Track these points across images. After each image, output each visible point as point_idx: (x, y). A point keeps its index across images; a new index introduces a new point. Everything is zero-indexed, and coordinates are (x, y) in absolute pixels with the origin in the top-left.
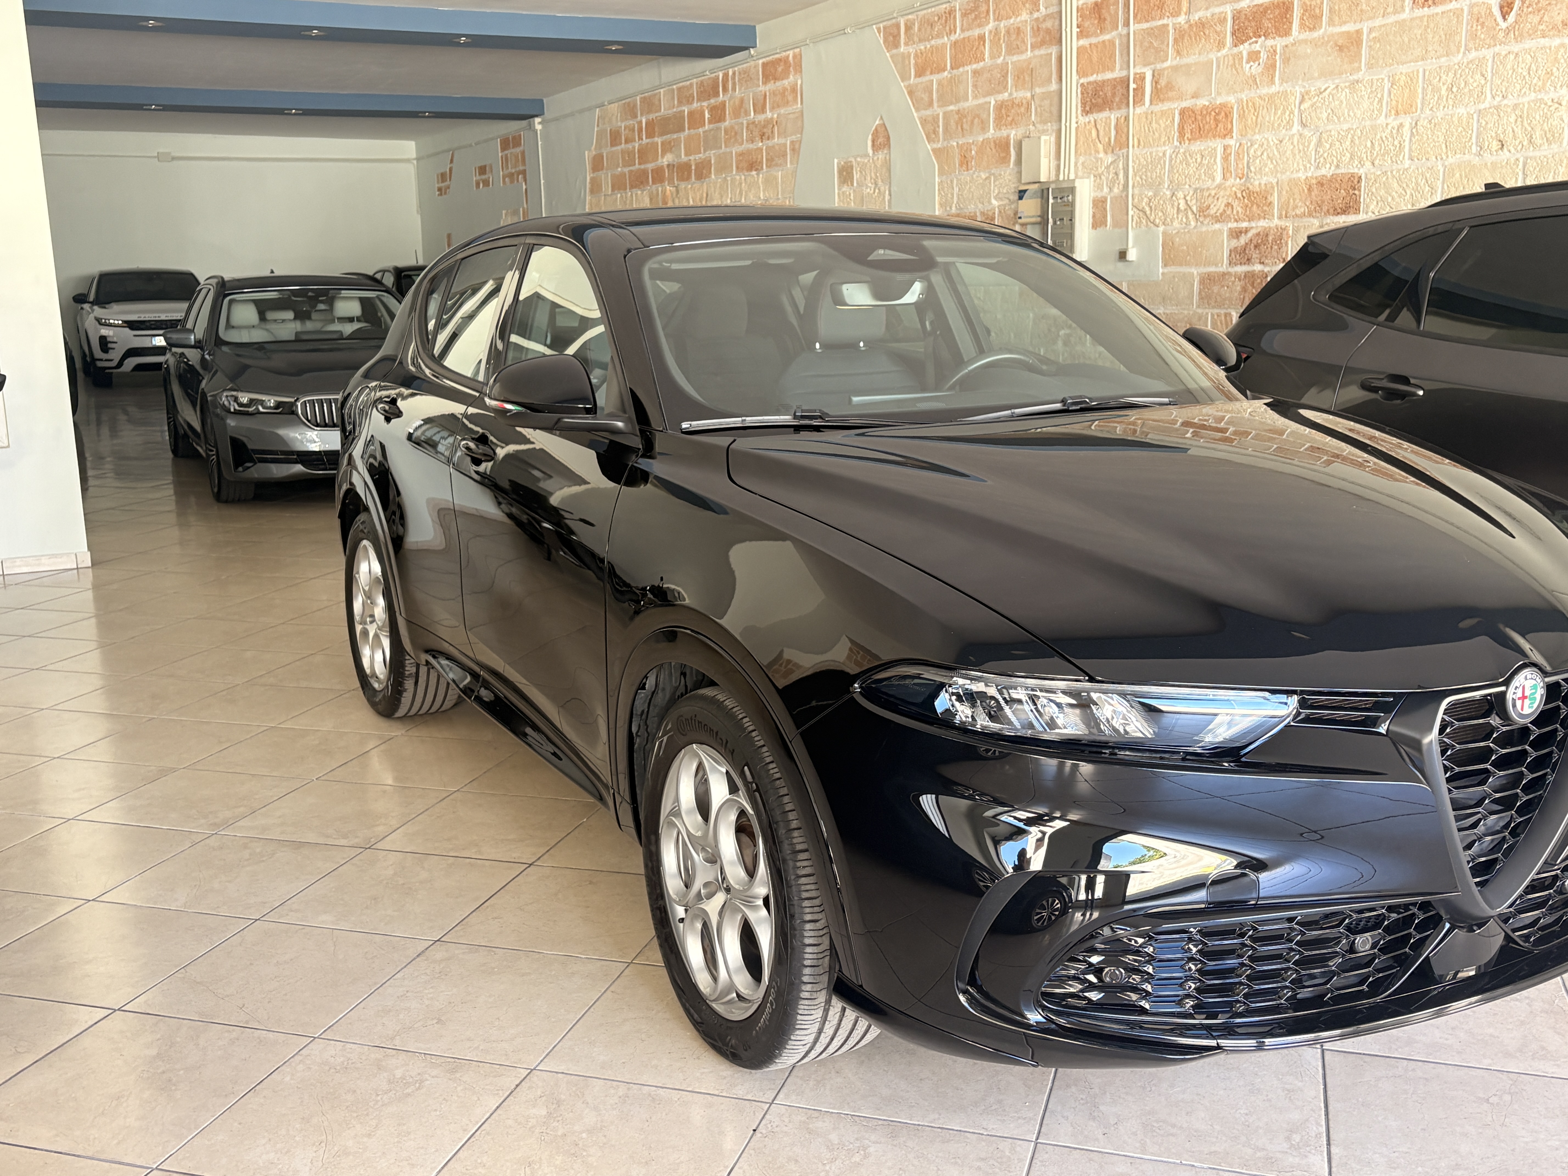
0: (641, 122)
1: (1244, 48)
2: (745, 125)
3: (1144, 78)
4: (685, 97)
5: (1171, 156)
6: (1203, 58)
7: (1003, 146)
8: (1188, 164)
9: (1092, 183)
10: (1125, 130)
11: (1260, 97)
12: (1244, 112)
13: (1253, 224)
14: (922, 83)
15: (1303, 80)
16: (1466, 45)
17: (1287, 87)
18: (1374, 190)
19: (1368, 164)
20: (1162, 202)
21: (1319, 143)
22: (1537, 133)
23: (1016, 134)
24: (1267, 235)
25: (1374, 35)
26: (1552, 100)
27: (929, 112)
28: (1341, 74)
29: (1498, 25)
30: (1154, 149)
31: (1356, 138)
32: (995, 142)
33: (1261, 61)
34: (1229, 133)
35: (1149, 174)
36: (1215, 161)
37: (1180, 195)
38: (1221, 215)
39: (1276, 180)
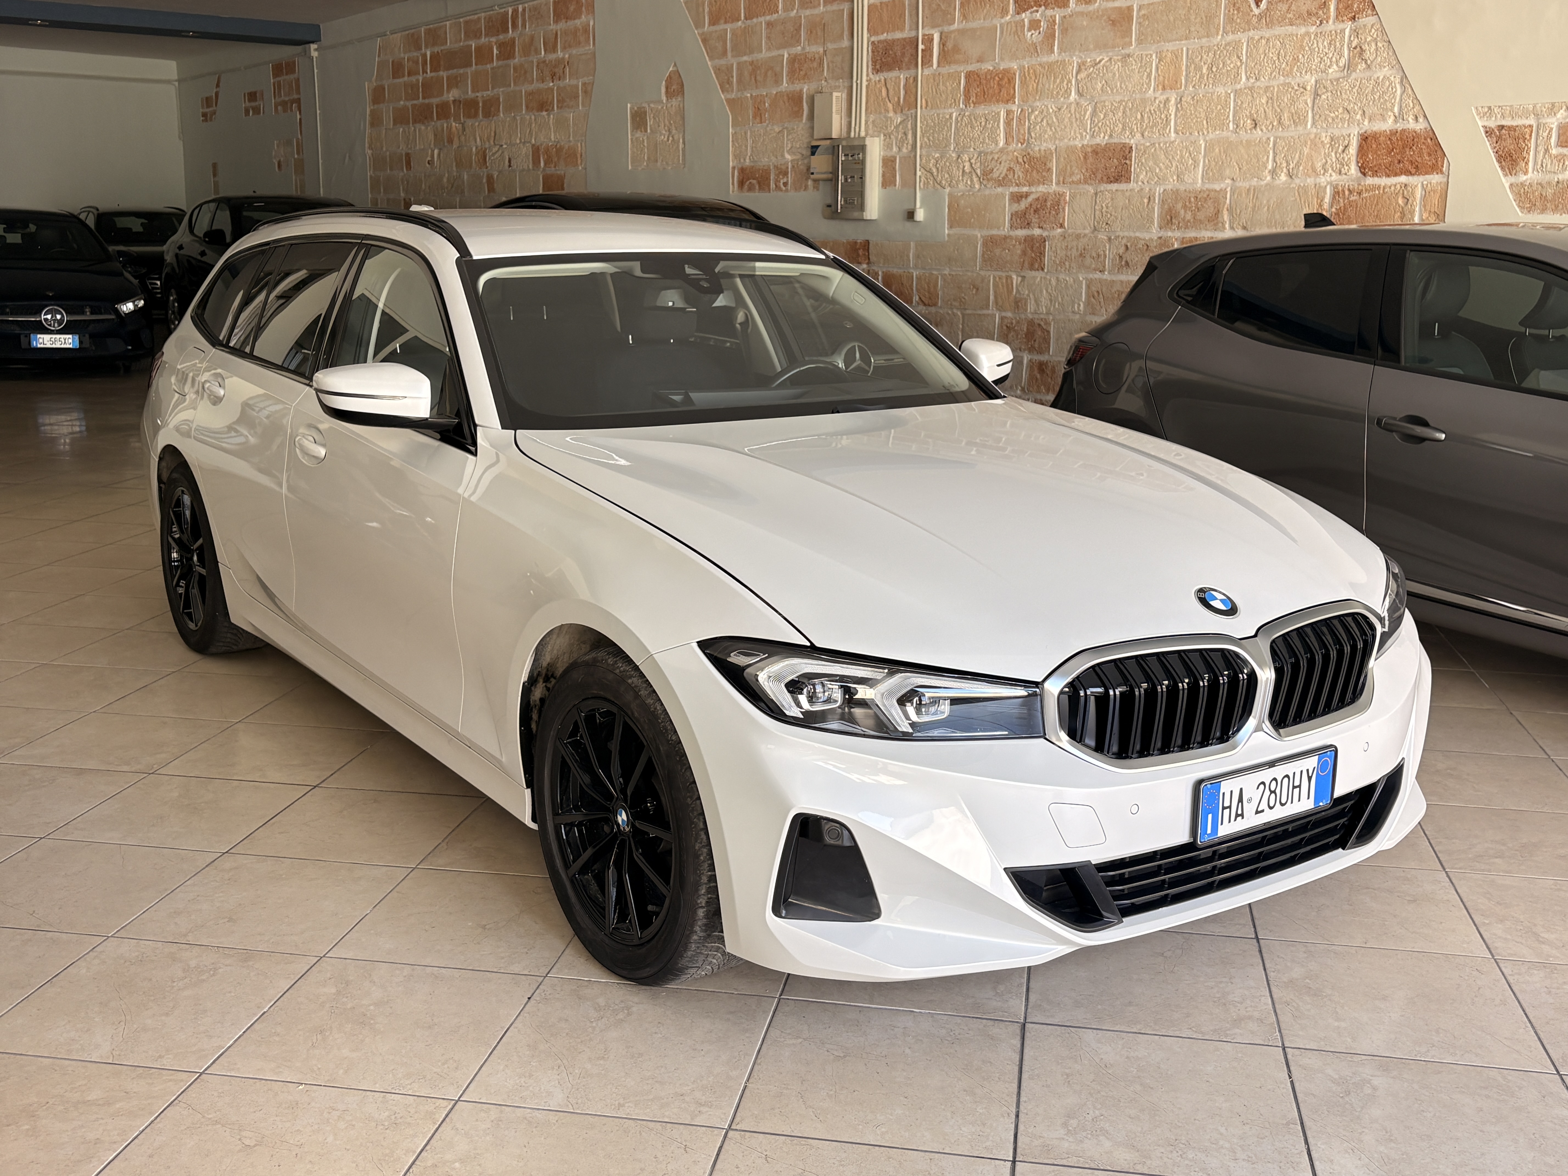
0: (425, 55)
1: (1026, 16)
2: (535, 64)
3: (933, 39)
4: (472, 32)
5: (957, 119)
6: (987, 24)
7: (795, 99)
8: (973, 127)
9: (882, 142)
10: (914, 90)
11: (1040, 65)
12: (1026, 78)
13: (1033, 189)
14: (716, 31)
15: (1080, 51)
16: (1224, 28)
17: (1065, 56)
18: (1143, 161)
19: (1138, 135)
20: (948, 164)
21: (1094, 113)
22: (1286, 115)
23: (808, 89)
24: (1046, 201)
25: (1143, 12)
26: (1298, 85)
27: (723, 62)
28: (1114, 47)
29: (1252, 11)
30: (941, 111)
31: (1128, 110)
32: (788, 95)
33: (1041, 29)
34: (1010, 99)
35: (936, 135)
36: (998, 125)
37: (965, 157)
38: (1004, 178)
39: (1055, 146)
